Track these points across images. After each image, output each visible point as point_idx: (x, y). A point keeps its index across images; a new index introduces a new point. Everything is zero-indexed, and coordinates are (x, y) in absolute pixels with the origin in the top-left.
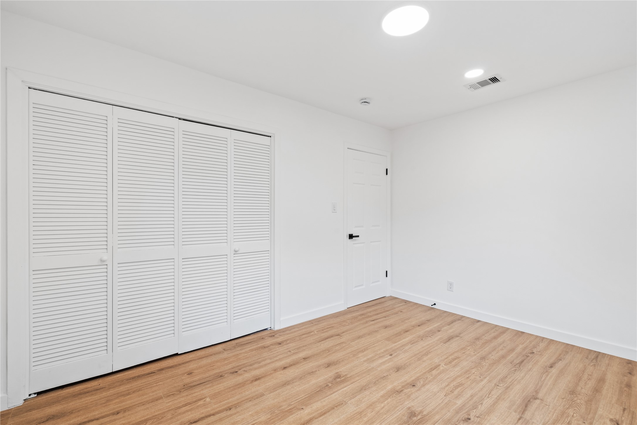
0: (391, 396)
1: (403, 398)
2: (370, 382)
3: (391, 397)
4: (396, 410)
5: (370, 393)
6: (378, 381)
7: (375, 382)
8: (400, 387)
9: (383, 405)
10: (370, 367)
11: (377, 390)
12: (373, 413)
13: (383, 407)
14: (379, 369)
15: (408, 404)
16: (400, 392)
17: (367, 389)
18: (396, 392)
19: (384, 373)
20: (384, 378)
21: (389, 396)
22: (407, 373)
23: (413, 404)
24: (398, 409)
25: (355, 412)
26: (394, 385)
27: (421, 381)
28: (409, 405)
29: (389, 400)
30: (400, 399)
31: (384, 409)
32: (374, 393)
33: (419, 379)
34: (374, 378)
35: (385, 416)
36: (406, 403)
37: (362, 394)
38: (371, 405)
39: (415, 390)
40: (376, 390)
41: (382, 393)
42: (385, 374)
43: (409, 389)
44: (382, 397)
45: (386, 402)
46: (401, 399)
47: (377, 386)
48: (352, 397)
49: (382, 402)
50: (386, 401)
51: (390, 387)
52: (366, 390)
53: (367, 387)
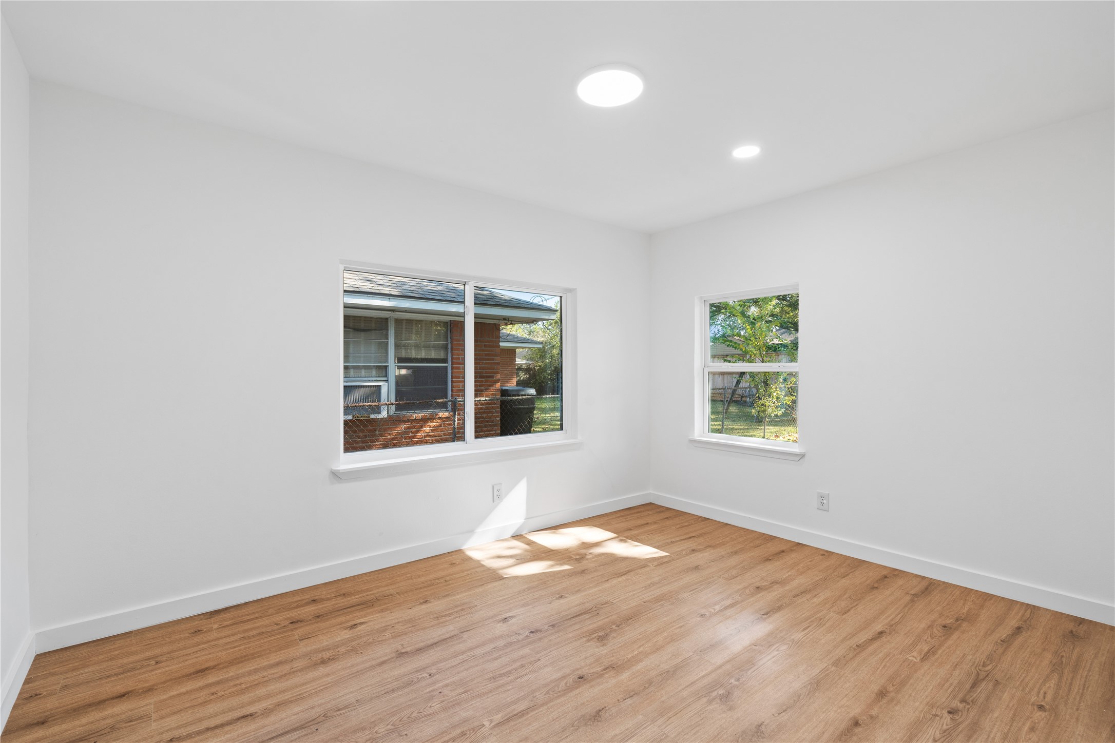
0: (626, 662)
1: (608, 658)
2: (660, 686)
3: (626, 660)
4: (622, 644)
5: (659, 666)
6: (645, 687)
7: (650, 685)
8: (606, 676)
9: (641, 649)
10: (660, 722)
11: (647, 670)
12: (655, 640)
13: (640, 647)
14: (641, 717)
15: (604, 650)
16: (611, 667)
17: (664, 673)
18: (617, 667)
19: (630, 705)
20: (631, 694)
21: (628, 661)
22: (583, 704)
23: (596, 650)
24: (620, 645)
25: (680, 641)
26: (616, 680)
27: (562, 686)
28: (602, 648)
29: (630, 656)
30: (613, 656)
31: (640, 644)
32: (653, 666)
33: (565, 690)
34: (652, 693)
35: (639, 637)
36: (606, 651)
37: (673, 664)
38: (658, 649)
39: (583, 670)
40: (650, 671)
41: (639, 666)
42: (630, 702)
43: (592, 671)
44: (641, 661)
45: (636, 652)
46: (611, 657)
47: (646, 677)
48: (688, 660)
49: (641, 653)
50: (635, 654)
51: (625, 676)
52: (666, 670)
53: (664, 675)
